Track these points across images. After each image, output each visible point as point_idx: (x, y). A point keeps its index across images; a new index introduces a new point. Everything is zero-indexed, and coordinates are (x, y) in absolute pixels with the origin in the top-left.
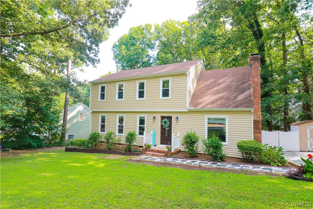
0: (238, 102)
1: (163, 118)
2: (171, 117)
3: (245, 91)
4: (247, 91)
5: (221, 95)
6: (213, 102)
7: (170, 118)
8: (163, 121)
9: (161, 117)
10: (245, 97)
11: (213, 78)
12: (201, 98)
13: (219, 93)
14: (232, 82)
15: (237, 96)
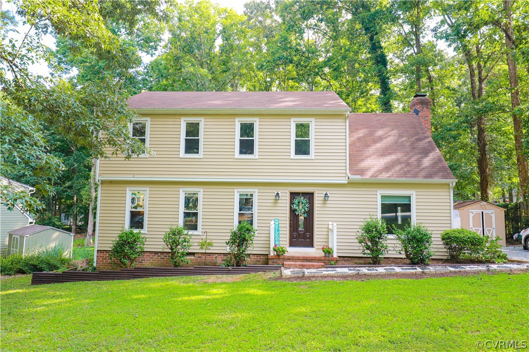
0: (426, 169)
1: (293, 195)
2: (312, 194)
3: (430, 153)
4: (431, 153)
5: (393, 157)
6: (387, 168)
7: (310, 196)
8: (296, 201)
9: (291, 193)
10: (434, 161)
11: (365, 128)
12: (362, 160)
13: (390, 154)
14: (400, 136)
15: (421, 159)
